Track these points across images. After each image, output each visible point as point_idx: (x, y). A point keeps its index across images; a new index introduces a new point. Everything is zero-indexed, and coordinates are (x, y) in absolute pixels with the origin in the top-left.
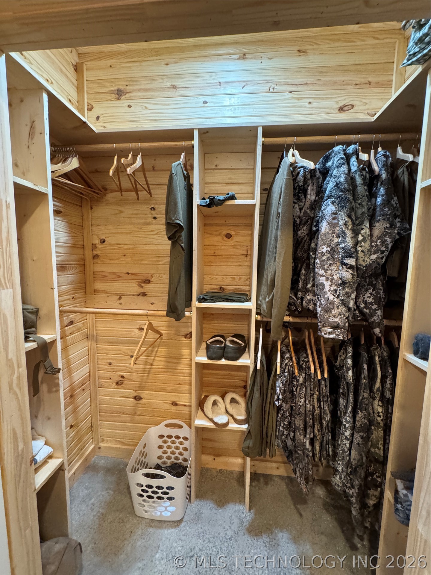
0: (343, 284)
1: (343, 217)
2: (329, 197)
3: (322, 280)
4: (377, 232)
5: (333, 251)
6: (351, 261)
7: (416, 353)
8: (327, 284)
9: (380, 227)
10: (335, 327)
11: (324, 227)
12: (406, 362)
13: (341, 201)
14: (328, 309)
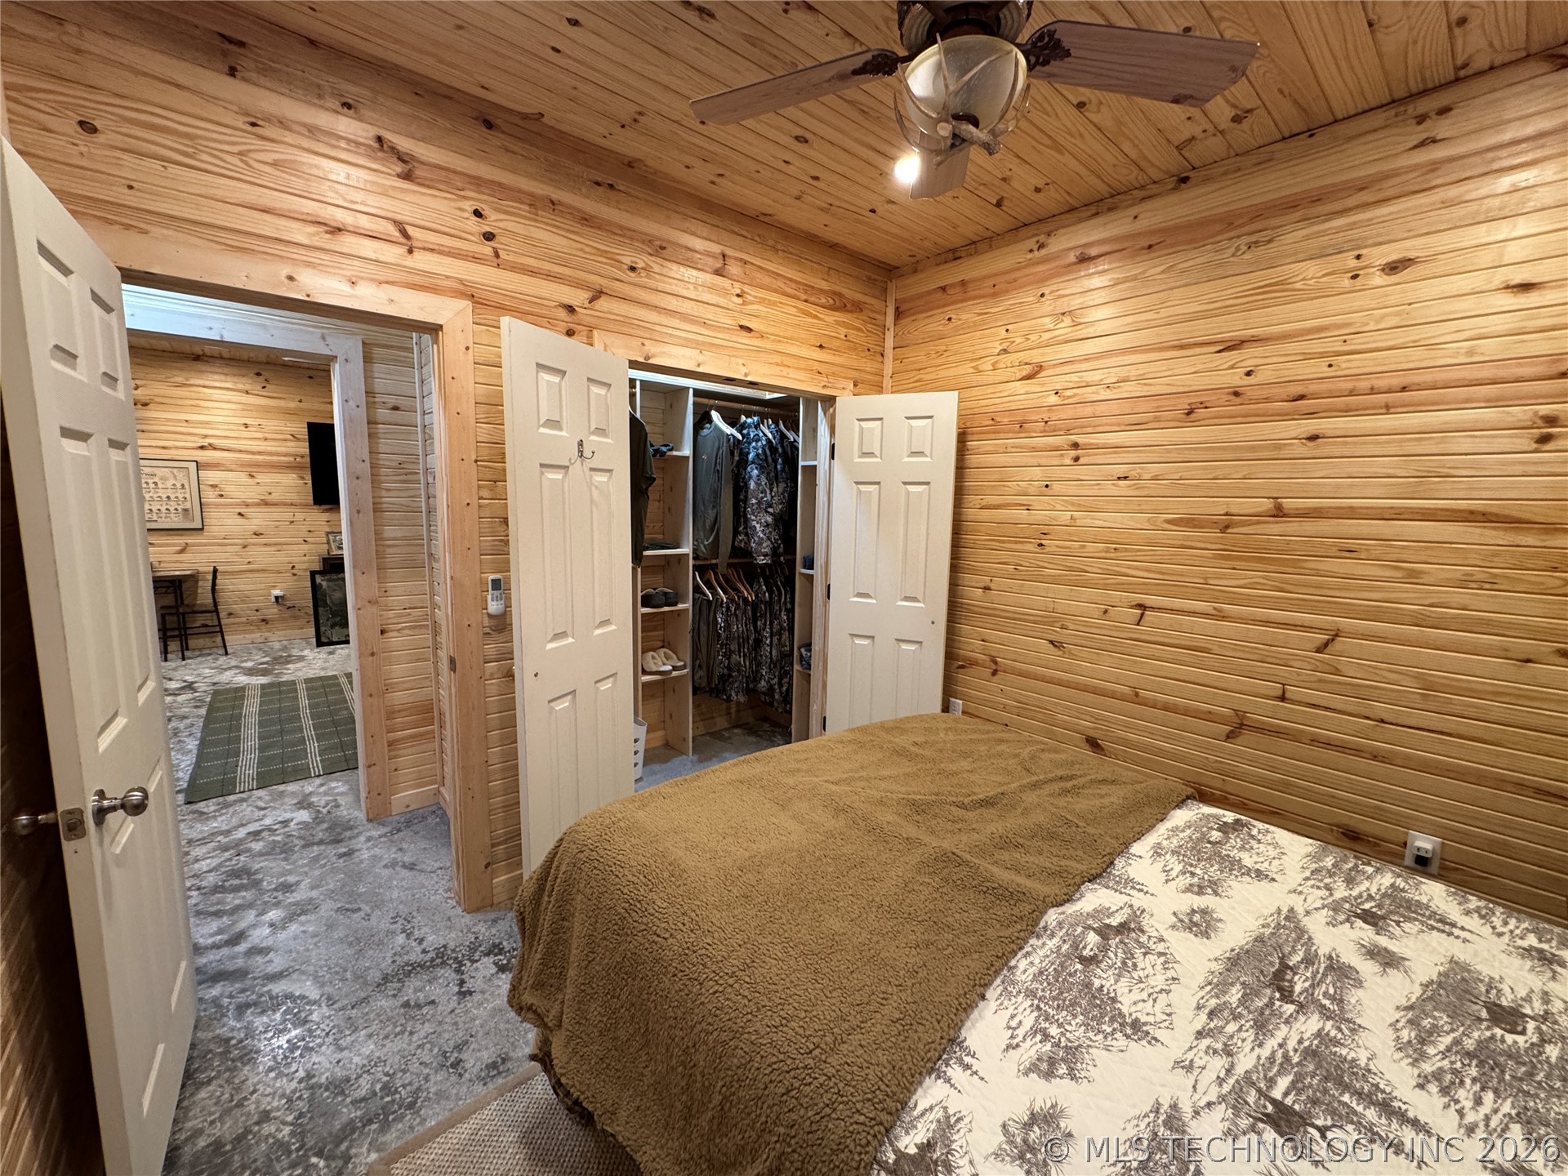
0: (768, 525)
1: (764, 481)
2: (753, 462)
3: (754, 523)
4: (780, 490)
5: (759, 503)
6: (770, 510)
7: (804, 567)
8: (758, 526)
9: (782, 486)
10: (765, 555)
11: (752, 485)
12: (801, 574)
13: (761, 468)
14: (760, 544)
